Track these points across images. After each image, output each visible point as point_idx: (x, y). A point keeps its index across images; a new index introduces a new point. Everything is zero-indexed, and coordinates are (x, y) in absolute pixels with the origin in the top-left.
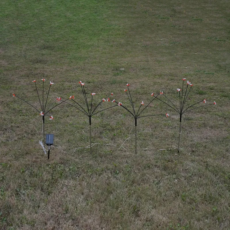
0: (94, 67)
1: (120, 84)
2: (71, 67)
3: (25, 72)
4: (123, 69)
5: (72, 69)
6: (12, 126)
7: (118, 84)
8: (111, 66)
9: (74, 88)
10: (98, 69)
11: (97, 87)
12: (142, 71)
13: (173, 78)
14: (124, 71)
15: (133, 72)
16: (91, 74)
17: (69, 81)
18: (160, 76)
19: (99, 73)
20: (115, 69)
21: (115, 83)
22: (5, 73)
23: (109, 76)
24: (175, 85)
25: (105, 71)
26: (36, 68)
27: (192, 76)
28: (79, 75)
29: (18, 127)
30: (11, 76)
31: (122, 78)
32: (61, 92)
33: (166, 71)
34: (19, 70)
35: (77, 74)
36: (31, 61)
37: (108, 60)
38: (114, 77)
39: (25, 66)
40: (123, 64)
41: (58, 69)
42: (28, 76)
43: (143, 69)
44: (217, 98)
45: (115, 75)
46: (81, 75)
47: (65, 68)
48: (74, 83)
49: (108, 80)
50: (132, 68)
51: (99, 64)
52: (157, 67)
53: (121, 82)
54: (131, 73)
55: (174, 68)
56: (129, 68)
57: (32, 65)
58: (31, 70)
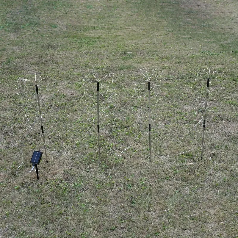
0: (103, 52)
1: (128, 70)
2: (80, 51)
3: (36, 59)
4: (131, 53)
5: (81, 54)
6: (14, 128)
7: (127, 70)
8: (119, 50)
9: (82, 76)
10: (107, 53)
11: (106, 74)
12: (149, 54)
13: (180, 61)
14: (132, 55)
15: (140, 55)
16: (100, 59)
17: (78, 68)
18: (168, 58)
19: (108, 57)
20: (123, 53)
21: (124, 69)
22: (16, 61)
23: (118, 61)
24: (183, 69)
25: (113, 56)
26: (46, 55)
27: (198, 58)
28: (88, 61)
29: (21, 128)
30: (22, 64)
31: (130, 63)
32: (69, 81)
33: (173, 53)
34: (30, 57)
35: (87, 59)
36: (42, 47)
37: (116, 43)
38: (123, 62)
39: (36, 53)
40: (131, 47)
41: (68, 55)
42: (38, 64)
43: (150, 52)
44: (228, 82)
45: (123, 60)
46: (90, 61)
47: (74, 53)
48: (84, 70)
49: (117, 66)
50: (139, 51)
51: (108, 48)
52: (164, 49)
53: (130, 68)
54: (138, 57)
55: (180, 50)
56: (137, 51)
57: (43, 51)
58: (42, 57)
